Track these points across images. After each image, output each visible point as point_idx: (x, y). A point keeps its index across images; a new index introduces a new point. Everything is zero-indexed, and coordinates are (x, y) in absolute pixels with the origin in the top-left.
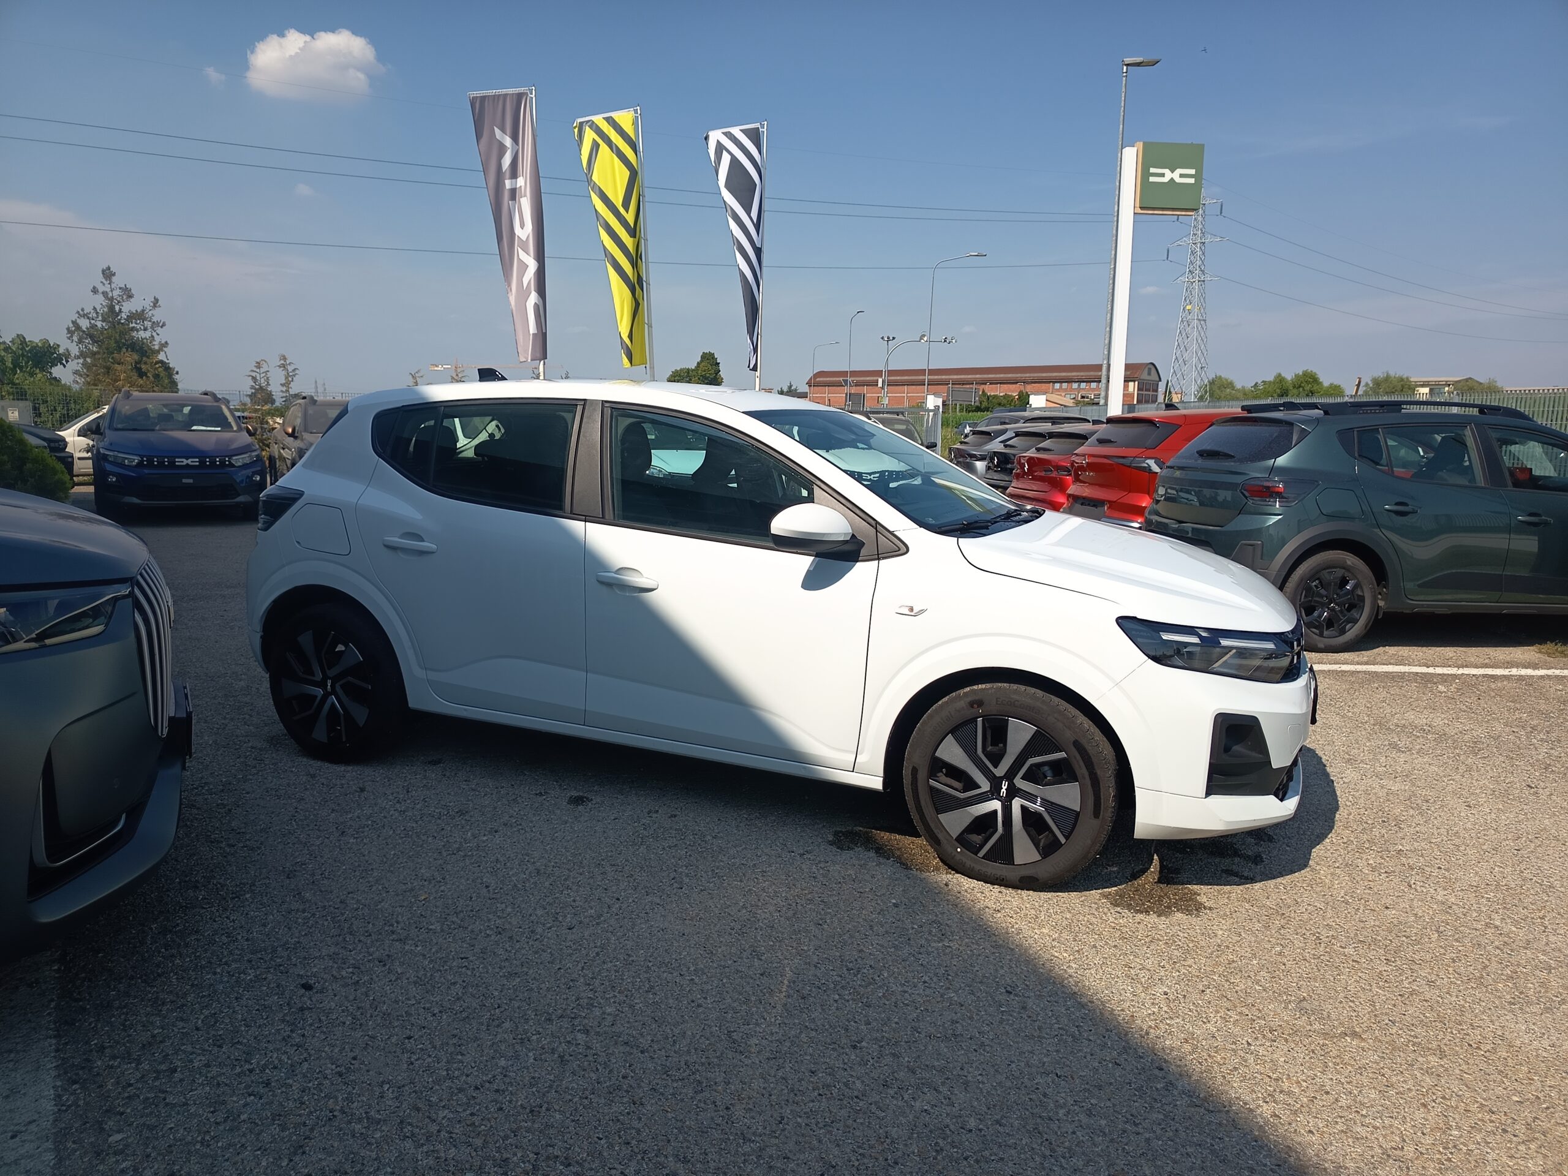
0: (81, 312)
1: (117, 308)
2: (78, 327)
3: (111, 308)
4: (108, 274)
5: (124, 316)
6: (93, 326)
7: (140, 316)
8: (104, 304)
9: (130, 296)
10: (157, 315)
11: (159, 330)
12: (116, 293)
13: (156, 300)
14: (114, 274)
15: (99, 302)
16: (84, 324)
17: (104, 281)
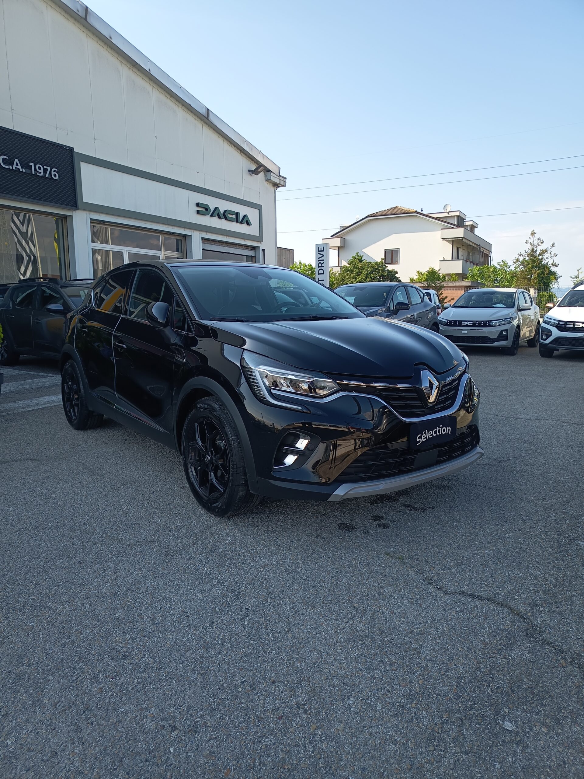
0: (520, 254)
1: (535, 249)
2: (518, 260)
3: (533, 249)
4: (533, 234)
5: (538, 253)
6: (524, 259)
7: (546, 251)
8: (530, 248)
9: (542, 243)
10: (554, 251)
11: (554, 258)
12: (535, 243)
13: (554, 244)
14: (535, 233)
15: (528, 248)
16: (521, 259)
17: (531, 237)
